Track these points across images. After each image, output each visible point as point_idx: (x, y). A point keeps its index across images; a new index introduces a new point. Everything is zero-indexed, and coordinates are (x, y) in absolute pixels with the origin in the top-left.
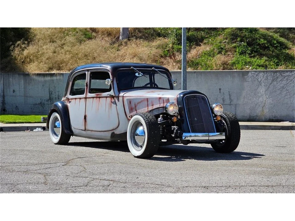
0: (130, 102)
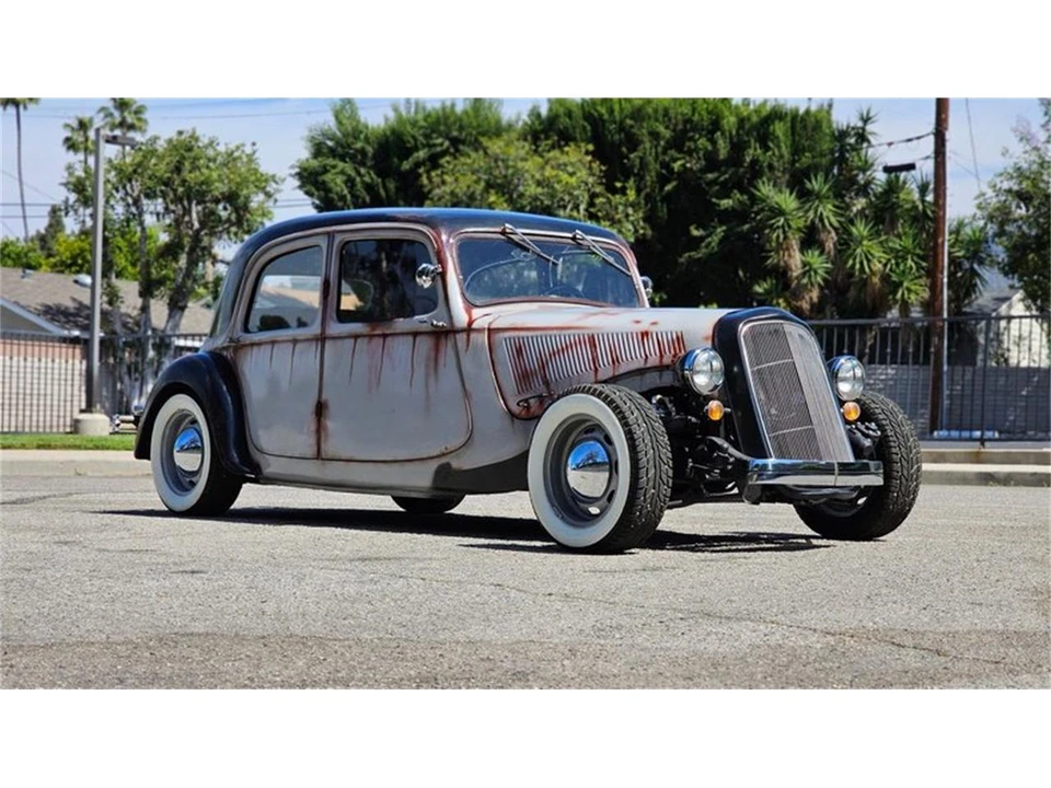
0: (519, 351)
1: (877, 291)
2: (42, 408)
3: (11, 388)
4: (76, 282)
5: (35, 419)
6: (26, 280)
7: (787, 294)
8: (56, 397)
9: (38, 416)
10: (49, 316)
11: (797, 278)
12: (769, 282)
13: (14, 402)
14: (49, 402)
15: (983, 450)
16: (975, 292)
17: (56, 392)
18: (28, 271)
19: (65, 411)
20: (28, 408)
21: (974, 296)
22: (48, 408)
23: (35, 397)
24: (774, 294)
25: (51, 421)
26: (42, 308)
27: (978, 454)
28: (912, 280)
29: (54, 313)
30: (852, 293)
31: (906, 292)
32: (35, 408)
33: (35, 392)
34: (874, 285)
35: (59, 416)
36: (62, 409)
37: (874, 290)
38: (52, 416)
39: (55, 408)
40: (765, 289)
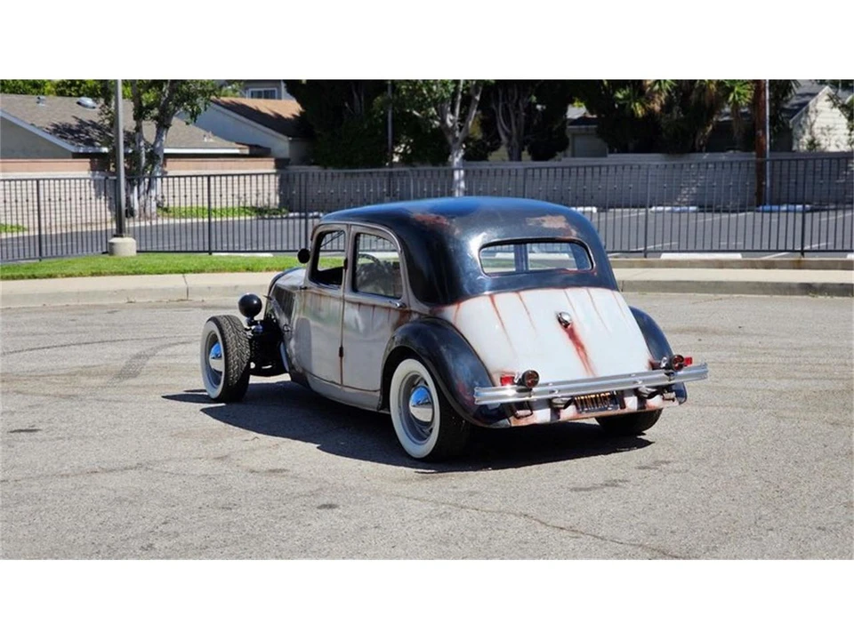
1: (714, 94)
2: (63, 211)
4: (79, 103)
5: (58, 220)
6: (40, 104)
7: (643, 99)
8: (73, 202)
10: (58, 135)
11: (650, 86)
12: (628, 90)
15: (803, 259)
16: (790, 92)
18: (42, 97)
19: (81, 212)
20: (53, 212)
21: (789, 96)
24: (632, 100)
26: (52, 128)
27: (799, 261)
28: (741, 86)
29: (62, 131)
30: (694, 96)
31: (736, 96)
32: (58, 211)
34: (711, 91)
35: (76, 217)
36: (79, 211)
37: (711, 94)
39: (73, 211)
40: (624, 95)
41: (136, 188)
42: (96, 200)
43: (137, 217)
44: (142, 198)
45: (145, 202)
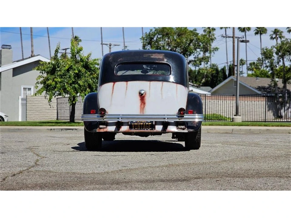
3: (246, 110)
5: (253, 118)
6: (257, 80)
8: (259, 112)
9: (254, 117)
10: (259, 89)
13: (247, 113)
14: (257, 113)
17: (259, 111)
18: (258, 78)
22: (257, 115)
23: (254, 112)
25: (258, 118)
26: (257, 87)
33: (254, 111)
35: (260, 117)
36: (261, 115)
38: (258, 117)
39: (259, 115)
41: (283, 108)
42: (267, 112)
43: (283, 118)
44: (286, 112)
45: (287, 113)
